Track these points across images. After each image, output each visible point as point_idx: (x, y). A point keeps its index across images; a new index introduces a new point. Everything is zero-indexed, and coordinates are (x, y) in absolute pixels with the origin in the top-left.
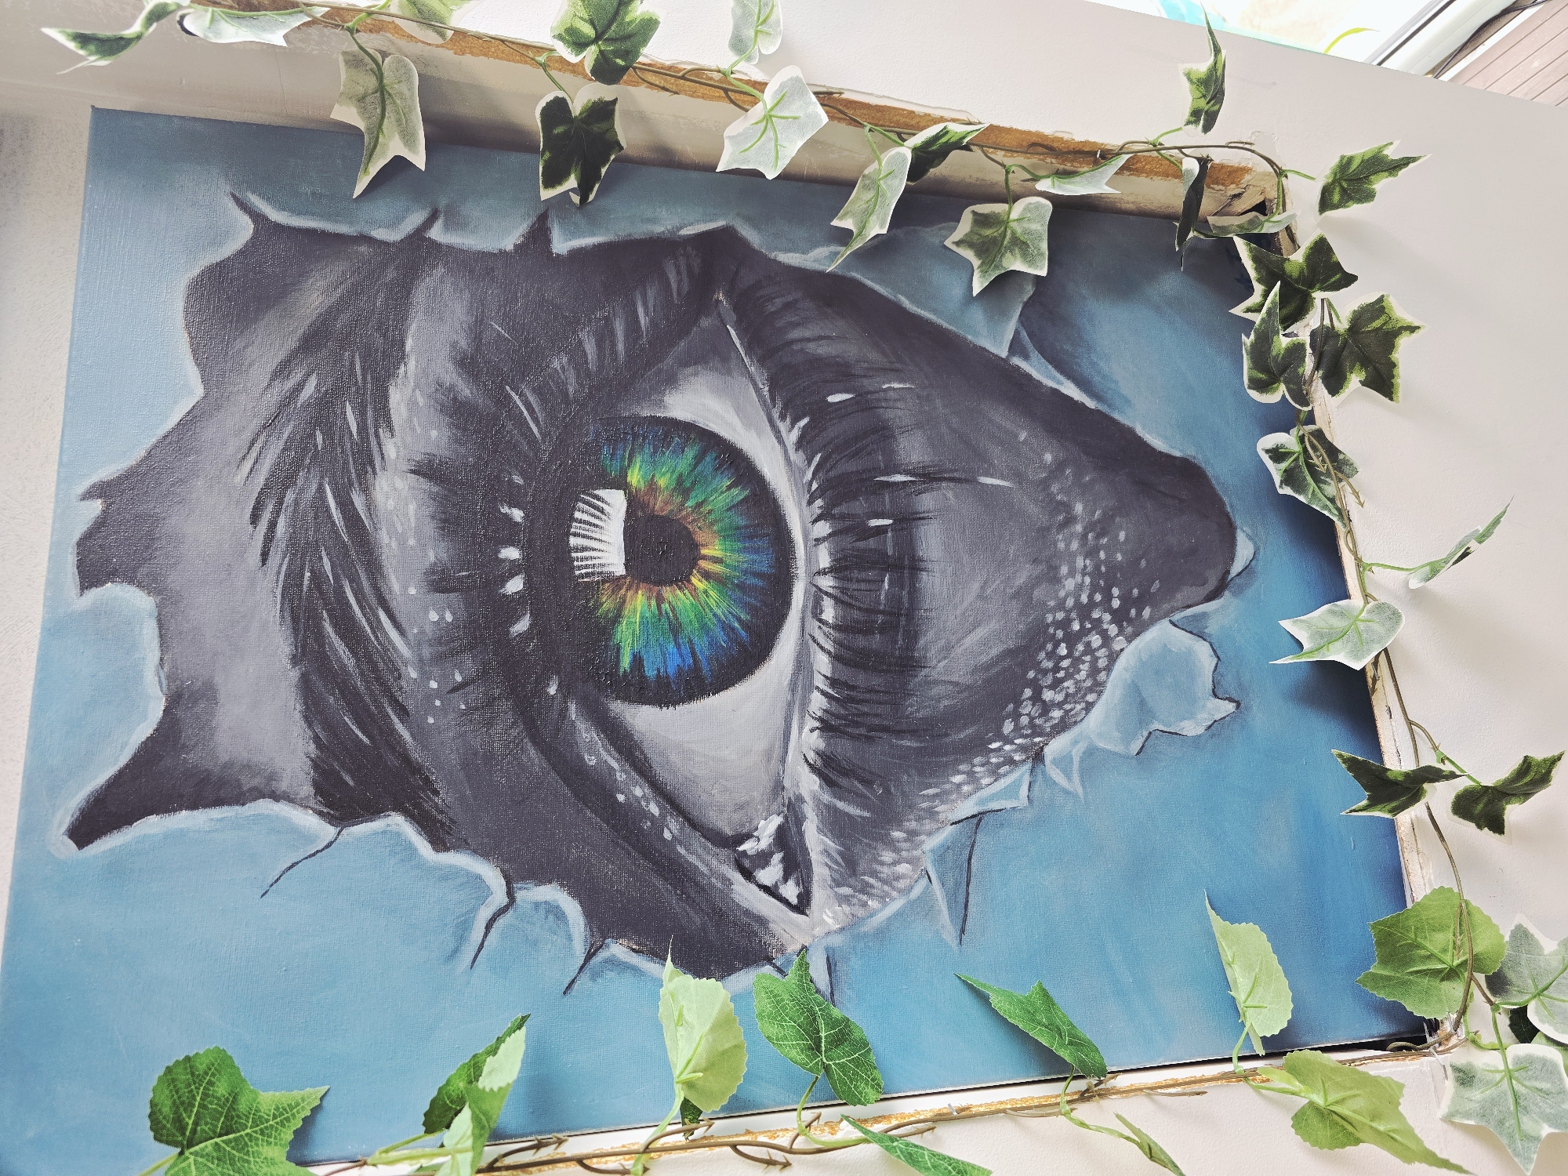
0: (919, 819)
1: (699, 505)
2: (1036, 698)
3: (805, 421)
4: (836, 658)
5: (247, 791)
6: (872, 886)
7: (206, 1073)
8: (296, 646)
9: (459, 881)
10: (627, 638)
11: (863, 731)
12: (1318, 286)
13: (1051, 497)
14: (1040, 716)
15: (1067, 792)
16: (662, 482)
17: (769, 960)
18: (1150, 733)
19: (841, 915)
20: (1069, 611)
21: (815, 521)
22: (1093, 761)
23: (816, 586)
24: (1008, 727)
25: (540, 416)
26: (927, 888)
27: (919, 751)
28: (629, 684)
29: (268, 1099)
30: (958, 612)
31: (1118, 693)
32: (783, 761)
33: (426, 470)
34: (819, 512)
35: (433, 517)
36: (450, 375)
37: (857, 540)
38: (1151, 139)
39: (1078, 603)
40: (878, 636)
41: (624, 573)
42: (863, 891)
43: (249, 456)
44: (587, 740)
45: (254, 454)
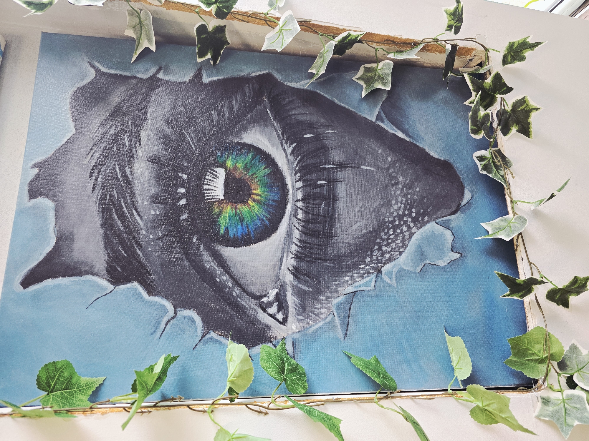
0: (331, 293)
1: (253, 175)
2: (380, 249)
3: (295, 144)
4: (302, 232)
5: (83, 271)
6: (311, 316)
7: (61, 368)
8: (103, 221)
9: (158, 307)
10: (223, 222)
11: (311, 259)
12: (497, 92)
13: (389, 174)
14: (381, 256)
15: (390, 285)
16: (239, 166)
17: (271, 341)
18: (425, 264)
19: (299, 327)
20: (394, 217)
21: (297, 182)
22: (401, 274)
23: (296, 205)
24: (368, 260)
25: (195, 141)
26: (333, 318)
27: (332, 268)
28: (223, 239)
29: (84, 380)
30: (350, 217)
31: (413, 249)
32: (280, 269)
33: (153, 160)
34: (298, 178)
35: (154, 177)
36: (163, 126)
37: (312, 189)
38: (433, 37)
39: (398, 214)
40: (319, 225)
41: (223, 199)
42: (308, 318)
43: (90, 154)
44: (206, 259)
45: (91, 153)
